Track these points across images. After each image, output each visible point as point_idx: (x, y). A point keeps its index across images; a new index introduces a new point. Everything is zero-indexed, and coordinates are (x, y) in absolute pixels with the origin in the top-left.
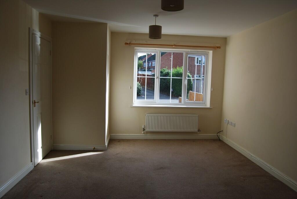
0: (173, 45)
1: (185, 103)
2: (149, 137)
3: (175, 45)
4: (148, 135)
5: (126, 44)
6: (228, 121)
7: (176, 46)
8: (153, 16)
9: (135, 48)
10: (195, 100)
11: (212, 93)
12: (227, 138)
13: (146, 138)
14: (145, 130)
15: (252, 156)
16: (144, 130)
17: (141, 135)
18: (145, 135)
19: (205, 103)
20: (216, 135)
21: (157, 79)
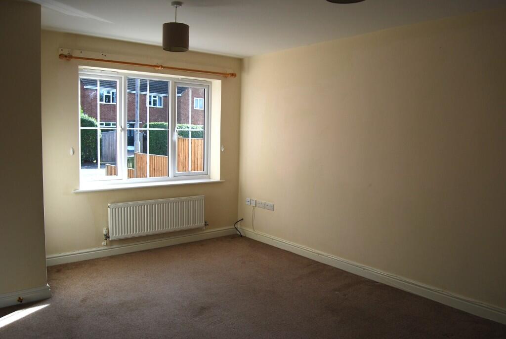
0: (158, 67)
1: (176, 177)
2: (117, 250)
3: (162, 67)
4: (114, 246)
5: (61, 56)
6: (256, 201)
7: (164, 67)
8: (170, 4)
9: (80, 67)
10: (190, 169)
11: (223, 154)
12: (254, 231)
13: (110, 254)
14: (109, 238)
15: (319, 254)
16: (107, 237)
17: (101, 249)
18: (109, 247)
19: (207, 174)
20: (234, 227)
21: (123, 132)
